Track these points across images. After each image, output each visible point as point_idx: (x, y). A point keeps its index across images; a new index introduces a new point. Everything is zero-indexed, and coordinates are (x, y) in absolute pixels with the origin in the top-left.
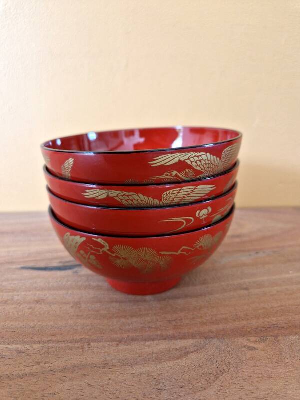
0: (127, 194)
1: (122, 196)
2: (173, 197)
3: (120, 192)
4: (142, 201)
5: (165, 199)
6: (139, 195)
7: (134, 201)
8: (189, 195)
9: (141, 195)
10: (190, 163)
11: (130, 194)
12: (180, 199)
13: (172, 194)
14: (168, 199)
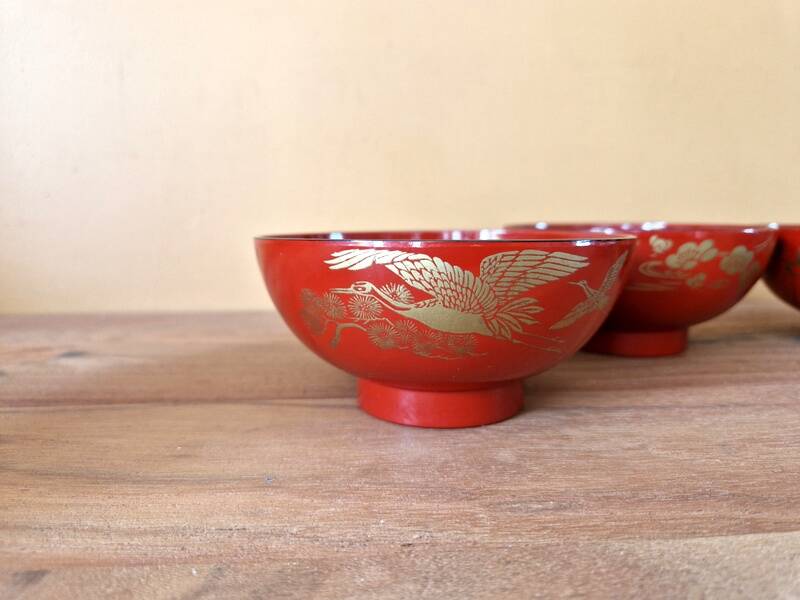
2: (502, 269)
5: (486, 271)
8: (533, 267)
10: (396, 271)
11: (418, 257)
12: (517, 274)
13: (501, 262)
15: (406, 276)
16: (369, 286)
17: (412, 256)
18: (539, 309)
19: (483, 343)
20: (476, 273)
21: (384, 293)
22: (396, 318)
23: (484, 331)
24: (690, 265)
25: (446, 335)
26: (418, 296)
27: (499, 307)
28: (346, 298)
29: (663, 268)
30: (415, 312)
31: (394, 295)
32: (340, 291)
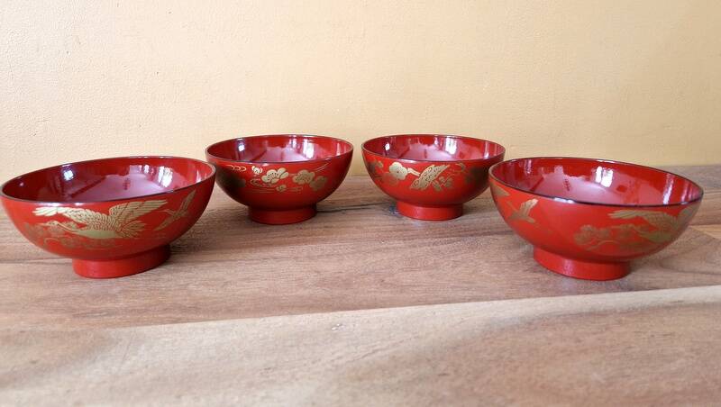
5: (112, 213)
8: (136, 208)
12: (129, 212)
13: (119, 208)
15: (73, 218)
16: (56, 223)
17: (75, 210)
18: (144, 225)
19: (117, 241)
20: (108, 215)
21: (64, 225)
22: (72, 235)
23: (117, 237)
24: (275, 181)
25: (99, 240)
26: (81, 226)
27: (122, 226)
28: (46, 228)
29: (261, 182)
30: (80, 232)
31: (69, 226)
32: (43, 224)
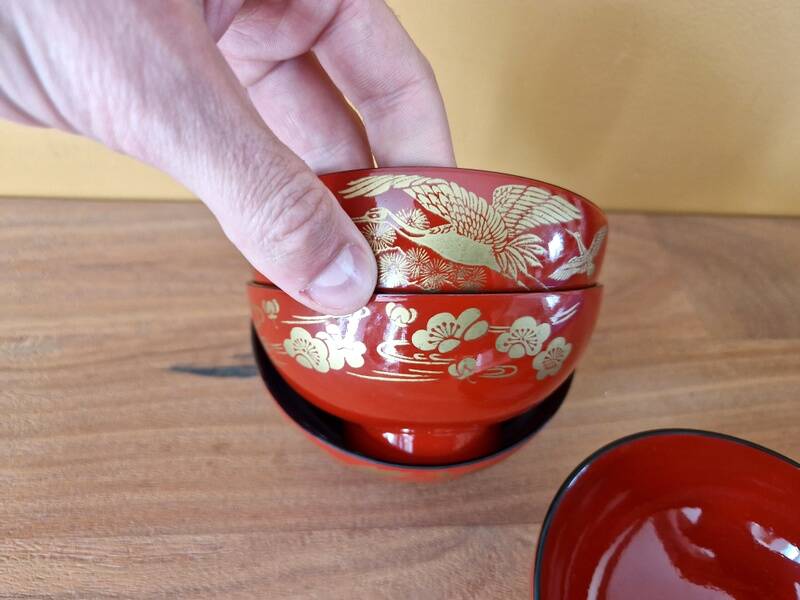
0: (430, 181)
1: (419, 185)
3: (416, 177)
4: (455, 198)
5: (498, 200)
6: (452, 184)
7: (440, 195)
8: (538, 205)
9: (454, 185)
11: (437, 181)
12: (524, 208)
13: (511, 194)
14: (503, 201)
15: (423, 200)
16: (385, 212)
20: (489, 201)
21: (399, 218)
22: (409, 245)
23: (493, 265)
25: (457, 266)
26: (433, 221)
27: (508, 240)
30: (429, 239)
31: (409, 221)
